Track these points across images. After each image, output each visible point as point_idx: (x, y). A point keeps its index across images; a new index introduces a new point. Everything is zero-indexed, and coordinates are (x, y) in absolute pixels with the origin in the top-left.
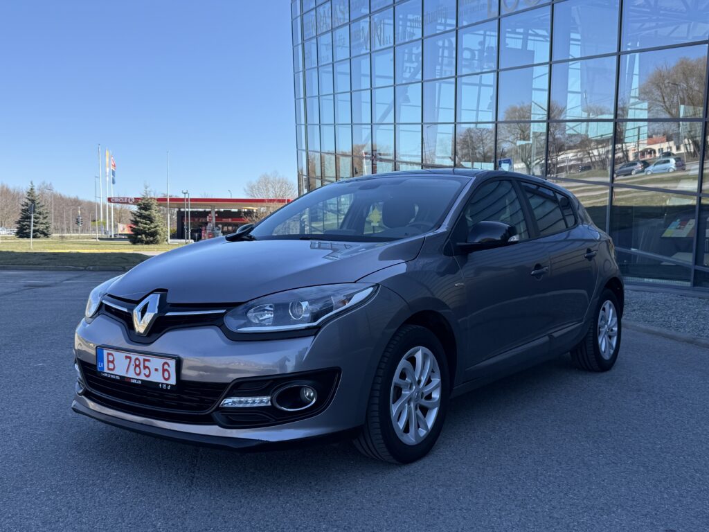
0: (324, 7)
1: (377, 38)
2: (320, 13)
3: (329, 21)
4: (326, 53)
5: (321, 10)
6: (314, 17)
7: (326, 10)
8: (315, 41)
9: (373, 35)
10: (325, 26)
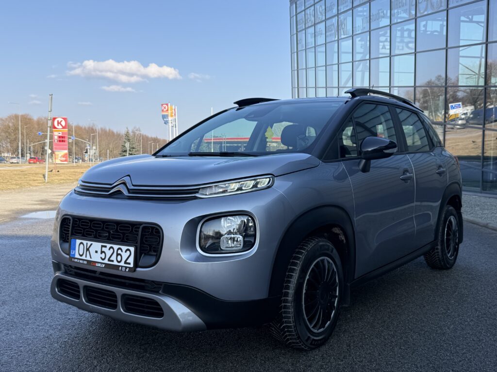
0: (310, 10)
1: (342, 31)
2: (307, 14)
3: (313, 19)
4: (311, 40)
5: (308, 11)
6: (303, 16)
7: (311, 11)
8: (304, 31)
9: (340, 28)
10: (310, 22)
